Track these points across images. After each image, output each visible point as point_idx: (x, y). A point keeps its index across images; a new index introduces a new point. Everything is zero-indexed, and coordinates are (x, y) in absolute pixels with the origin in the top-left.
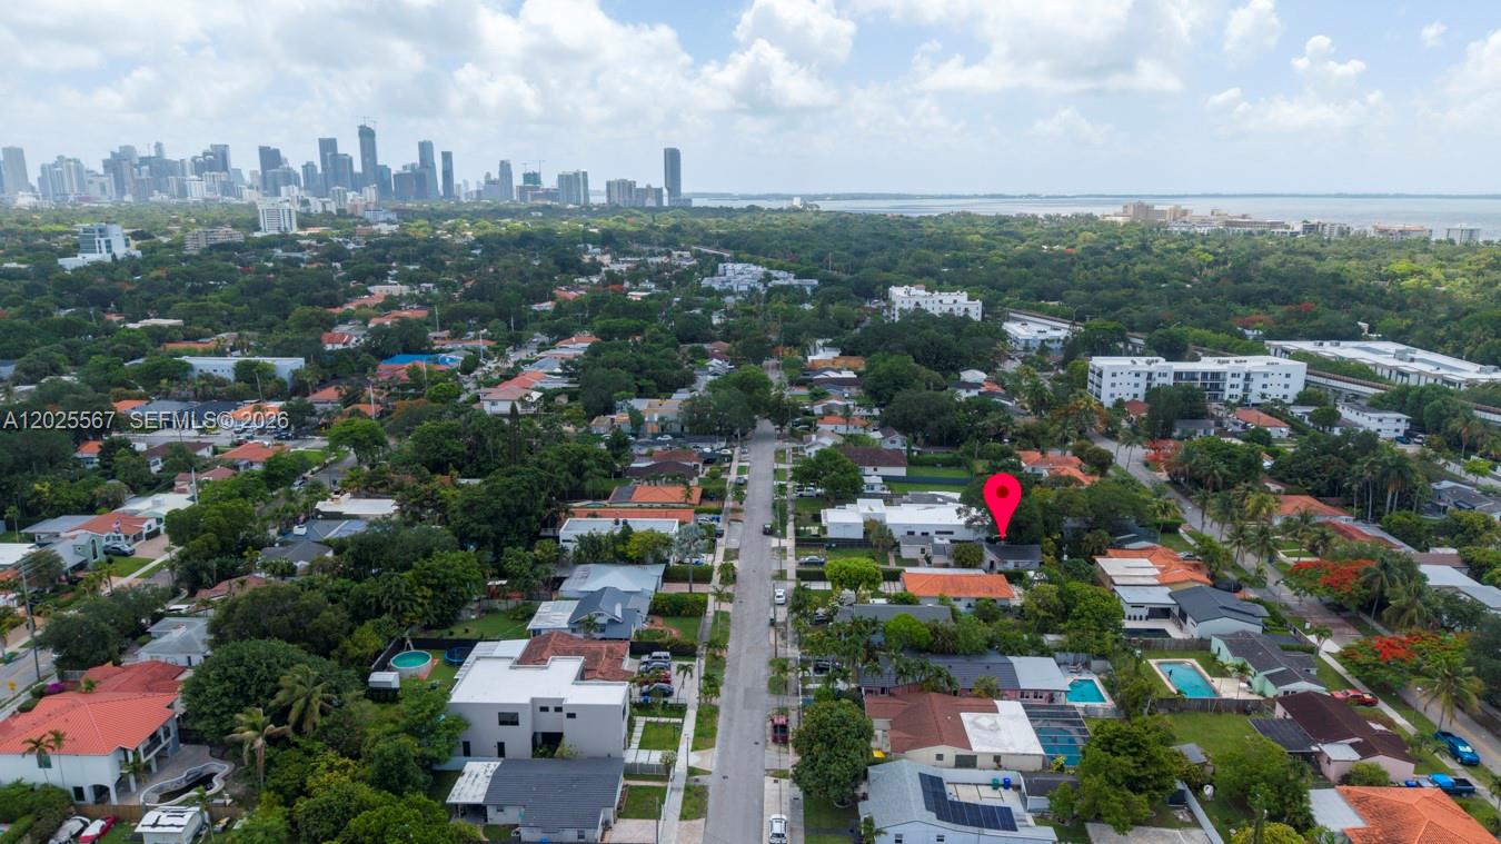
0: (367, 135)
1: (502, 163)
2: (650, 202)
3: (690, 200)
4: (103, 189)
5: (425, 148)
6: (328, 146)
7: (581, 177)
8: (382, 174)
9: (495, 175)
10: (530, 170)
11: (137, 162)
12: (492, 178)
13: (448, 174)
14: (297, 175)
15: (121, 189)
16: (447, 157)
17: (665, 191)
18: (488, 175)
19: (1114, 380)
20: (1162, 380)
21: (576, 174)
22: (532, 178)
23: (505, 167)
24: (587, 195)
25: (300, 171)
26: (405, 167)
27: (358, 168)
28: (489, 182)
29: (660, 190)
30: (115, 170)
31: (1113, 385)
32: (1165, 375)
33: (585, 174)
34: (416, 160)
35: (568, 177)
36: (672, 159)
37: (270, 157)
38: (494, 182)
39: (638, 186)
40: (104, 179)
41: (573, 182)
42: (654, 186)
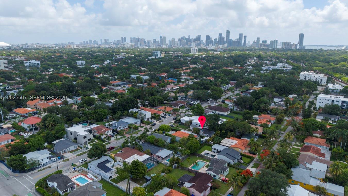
0: (228, 32)
1: (258, 38)
2: (293, 48)
3: (305, 47)
4: (178, 44)
5: (241, 35)
6: (220, 35)
7: (276, 41)
8: (230, 41)
9: (256, 41)
10: (264, 40)
11: (185, 39)
12: (255, 42)
13: (245, 41)
14: (213, 41)
15: (180, 45)
16: (245, 37)
17: (298, 45)
18: (254, 41)
19: (320, 101)
20: (337, 103)
21: (275, 41)
22: (264, 42)
23: (258, 39)
24: (277, 46)
25: (214, 40)
26: (236, 39)
27: (225, 40)
28: (254, 43)
29: (297, 44)
30: (180, 41)
31: (320, 102)
32: (338, 102)
33: (277, 40)
34: (238, 38)
35: (273, 41)
36: (302, 37)
37: (208, 38)
38: (255, 43)
39: (291, 43)
40: (178, 42)
41: (274, 42)
42: (295, 43)
